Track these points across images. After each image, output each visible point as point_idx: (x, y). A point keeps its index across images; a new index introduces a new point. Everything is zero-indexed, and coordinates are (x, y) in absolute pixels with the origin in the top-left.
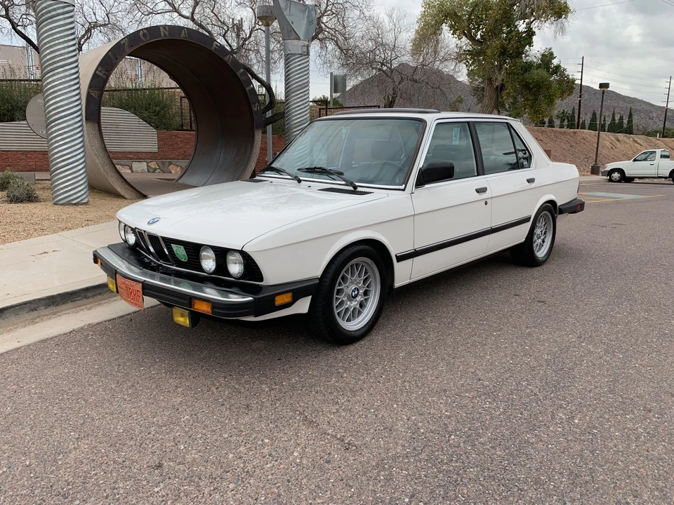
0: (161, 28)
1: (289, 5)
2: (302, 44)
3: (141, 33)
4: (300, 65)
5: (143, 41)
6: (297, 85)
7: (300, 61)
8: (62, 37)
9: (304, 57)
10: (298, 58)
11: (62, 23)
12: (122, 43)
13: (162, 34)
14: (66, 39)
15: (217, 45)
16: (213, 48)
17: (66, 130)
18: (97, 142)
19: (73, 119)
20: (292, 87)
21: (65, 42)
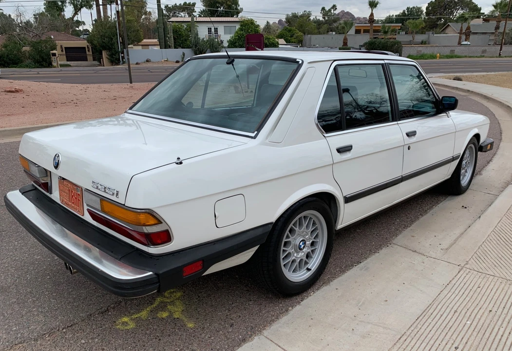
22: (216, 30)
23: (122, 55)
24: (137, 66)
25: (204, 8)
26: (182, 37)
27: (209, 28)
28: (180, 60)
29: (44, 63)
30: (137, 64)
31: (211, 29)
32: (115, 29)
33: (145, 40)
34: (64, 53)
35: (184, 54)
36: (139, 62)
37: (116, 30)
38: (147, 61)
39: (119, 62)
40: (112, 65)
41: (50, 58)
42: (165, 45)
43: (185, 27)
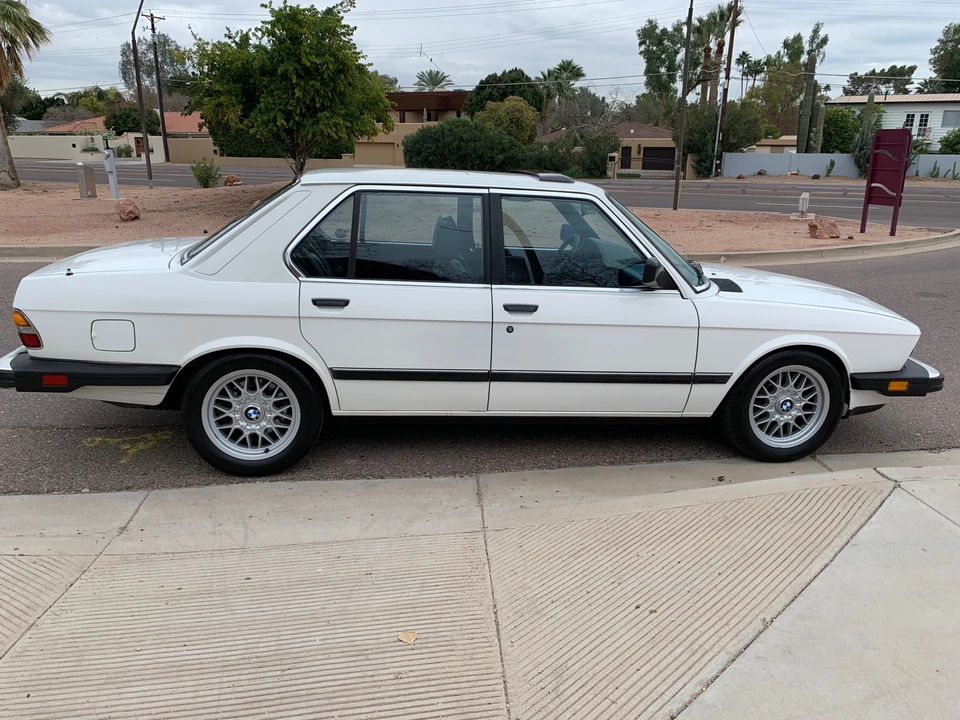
22: (924, 119)
23: (718, 162)
24: (740, 181)
25: (934, 75)
26: (845, 132)
27: (908, 116)
28: (822, 173)
29: (596, 172)
30: (739, 177)
31: (913, 116)
32: (714, 119)
33: (784, 138)
34: (641, 156)
35: (832, 164)
36: (744, 175)
37: (717, 119)
38: (759, 174)
39: (710, 174)
40: (698, 178)
41: (605, 164)
42: (805, 147)
43: (858, 113)
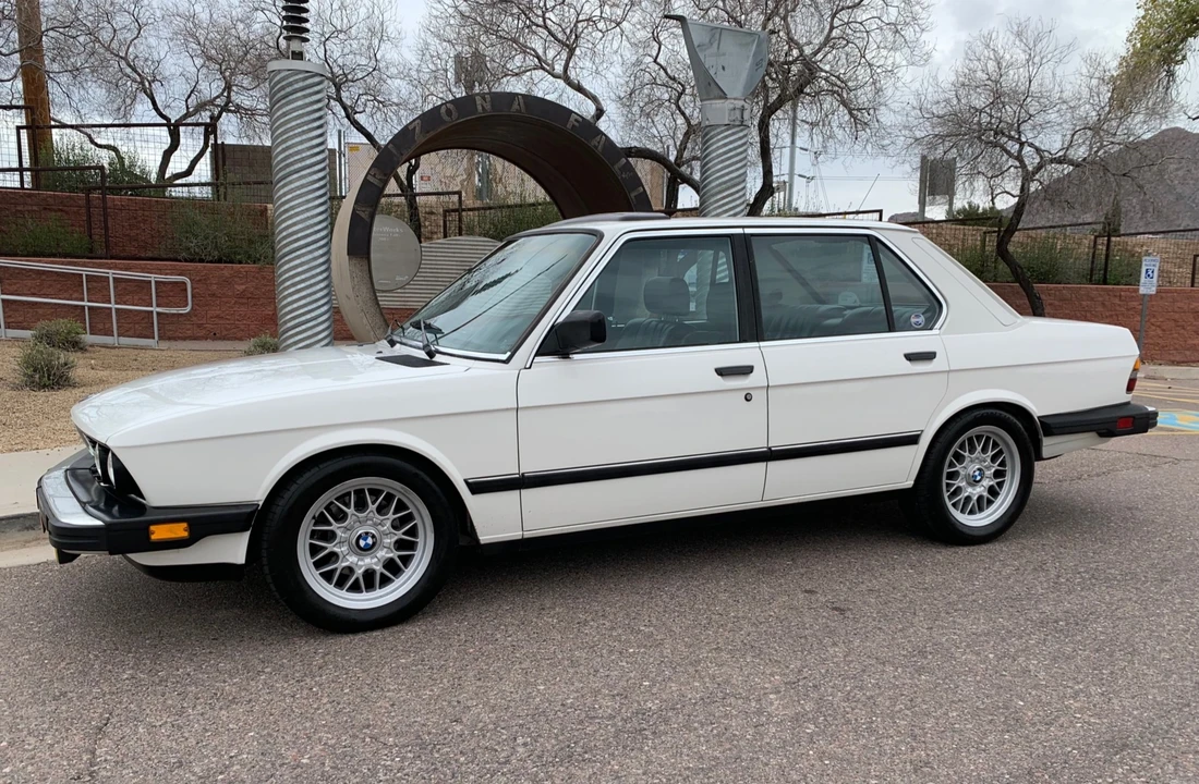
0: (478, 98)
1: (717, 36)
2: (732, 106)
3: (443, 110)
4: (725, 145)
5: (445, 122)
6: (718, 182)
7: (726, 137)
8: (299, 126)
9: (734, 130)
10: (722, 132)
11: (300, 103)
12: (411, 127)
13: (480, 108)
14: (305, 128)
15: (576, 120)
16: (569, 126)
17: (300, 270)
18: (365, 291)
19: (310, 252)
20: (713, 184)
21: (304, 132)
